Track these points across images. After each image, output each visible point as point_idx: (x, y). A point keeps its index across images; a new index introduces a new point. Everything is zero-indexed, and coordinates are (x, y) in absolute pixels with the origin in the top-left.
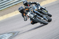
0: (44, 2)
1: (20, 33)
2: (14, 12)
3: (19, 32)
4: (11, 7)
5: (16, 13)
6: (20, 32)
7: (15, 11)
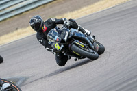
0: (85, 8)
1: (28, 81)
2: (16, 32)
3: (26, 79)
4: (8, 20)
5: (19, 34)
6: (28, 78)
7: (17, 29)
